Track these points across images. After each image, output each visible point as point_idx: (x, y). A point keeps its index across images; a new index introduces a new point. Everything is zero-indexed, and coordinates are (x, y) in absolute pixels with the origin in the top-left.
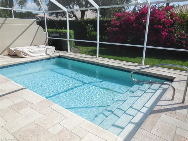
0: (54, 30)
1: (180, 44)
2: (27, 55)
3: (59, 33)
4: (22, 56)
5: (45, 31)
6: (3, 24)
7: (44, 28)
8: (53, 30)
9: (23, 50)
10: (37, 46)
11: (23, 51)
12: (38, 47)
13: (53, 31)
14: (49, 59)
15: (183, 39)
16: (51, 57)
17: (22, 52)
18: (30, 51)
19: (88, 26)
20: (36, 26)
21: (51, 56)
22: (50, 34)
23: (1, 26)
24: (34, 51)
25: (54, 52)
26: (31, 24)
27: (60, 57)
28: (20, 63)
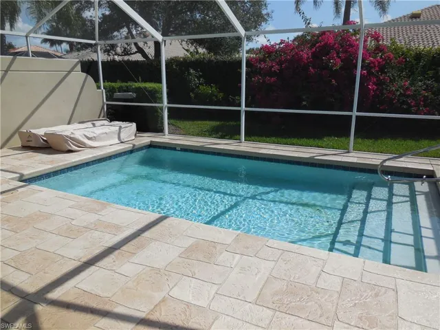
0: (117, 85)
1: (405, 107)
2: (82, 145)
3: (138, 90)
4: (70, 148)
5: (99, 87)
6: (6, 71)
7: (97, 80)
8: (113, 84)
9: (72, 133)
10: (90, 123)
11: (72, 136)
12: (94, 125)
13: (113, 88)
14: (131, 152)
15: (408, 96)
16: (136, 147)
17: (71, 138)
18: (85, 135)
19: (190, 74)
20: (79, 76)
21: (134, 145)
22: (110, 94)
23: (3, 77)
24: (95, 135)
25: (135, 135)
26: (70, 72)
27: (152, 146)
28: (75, 164)
